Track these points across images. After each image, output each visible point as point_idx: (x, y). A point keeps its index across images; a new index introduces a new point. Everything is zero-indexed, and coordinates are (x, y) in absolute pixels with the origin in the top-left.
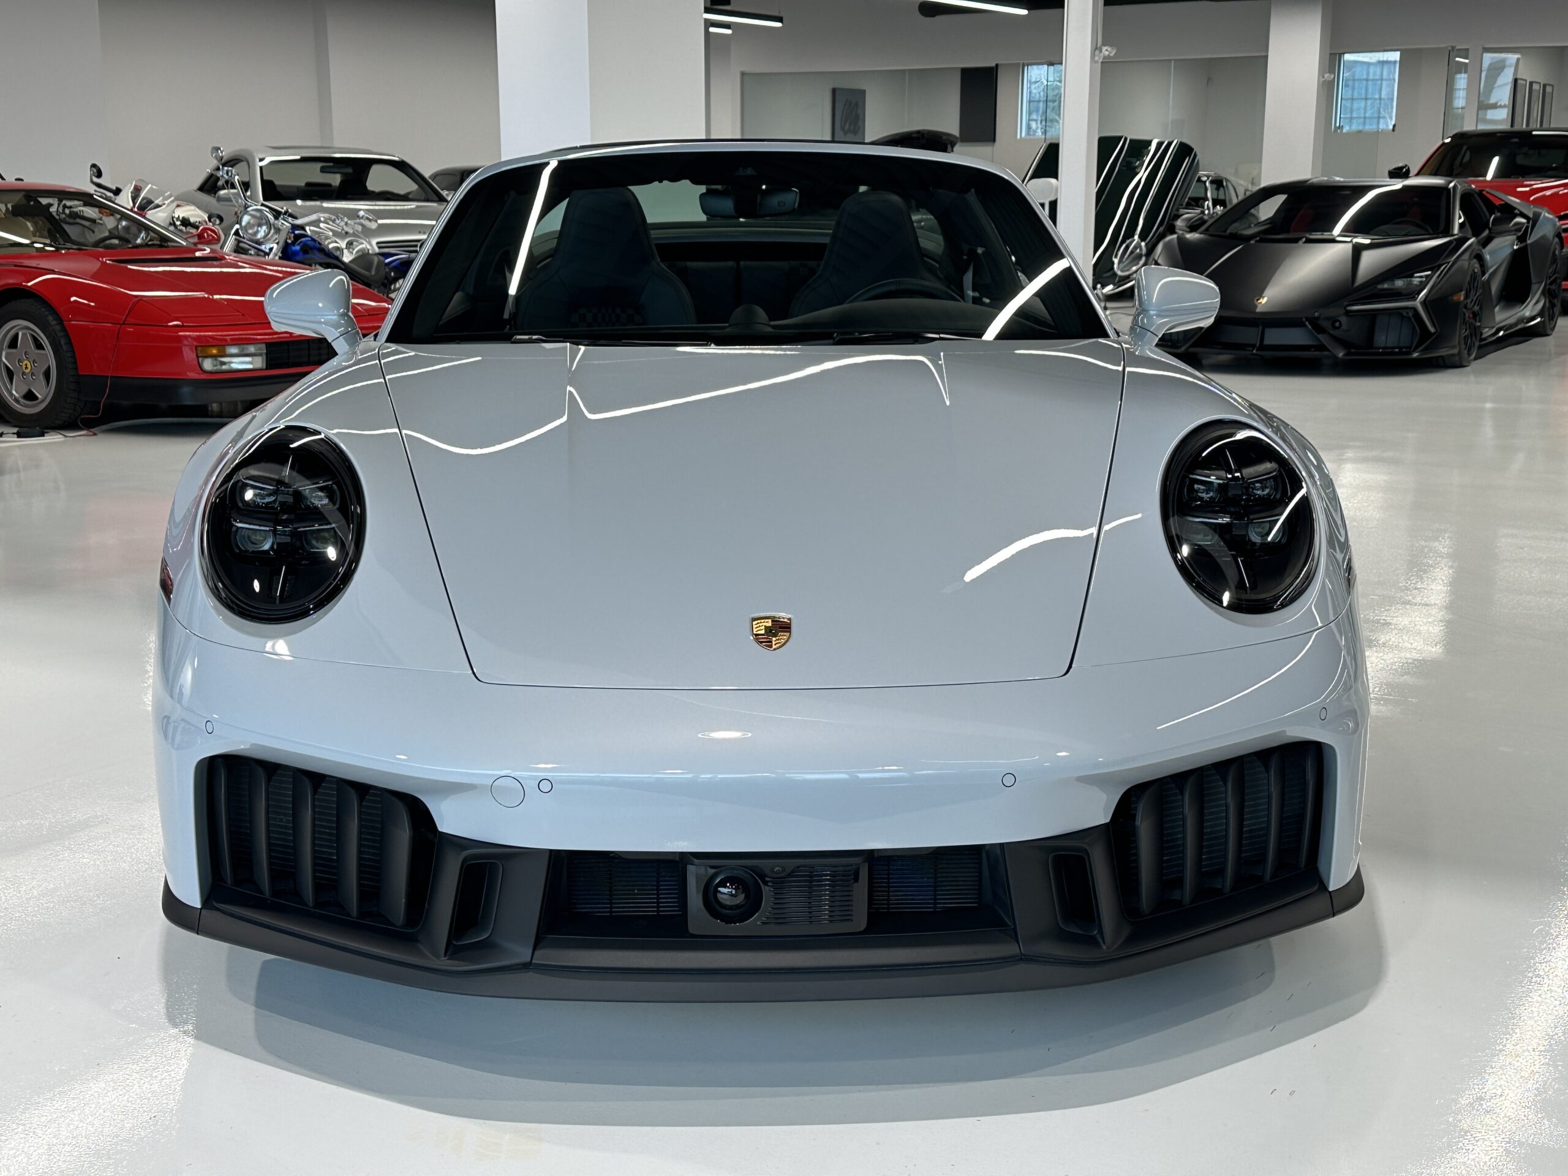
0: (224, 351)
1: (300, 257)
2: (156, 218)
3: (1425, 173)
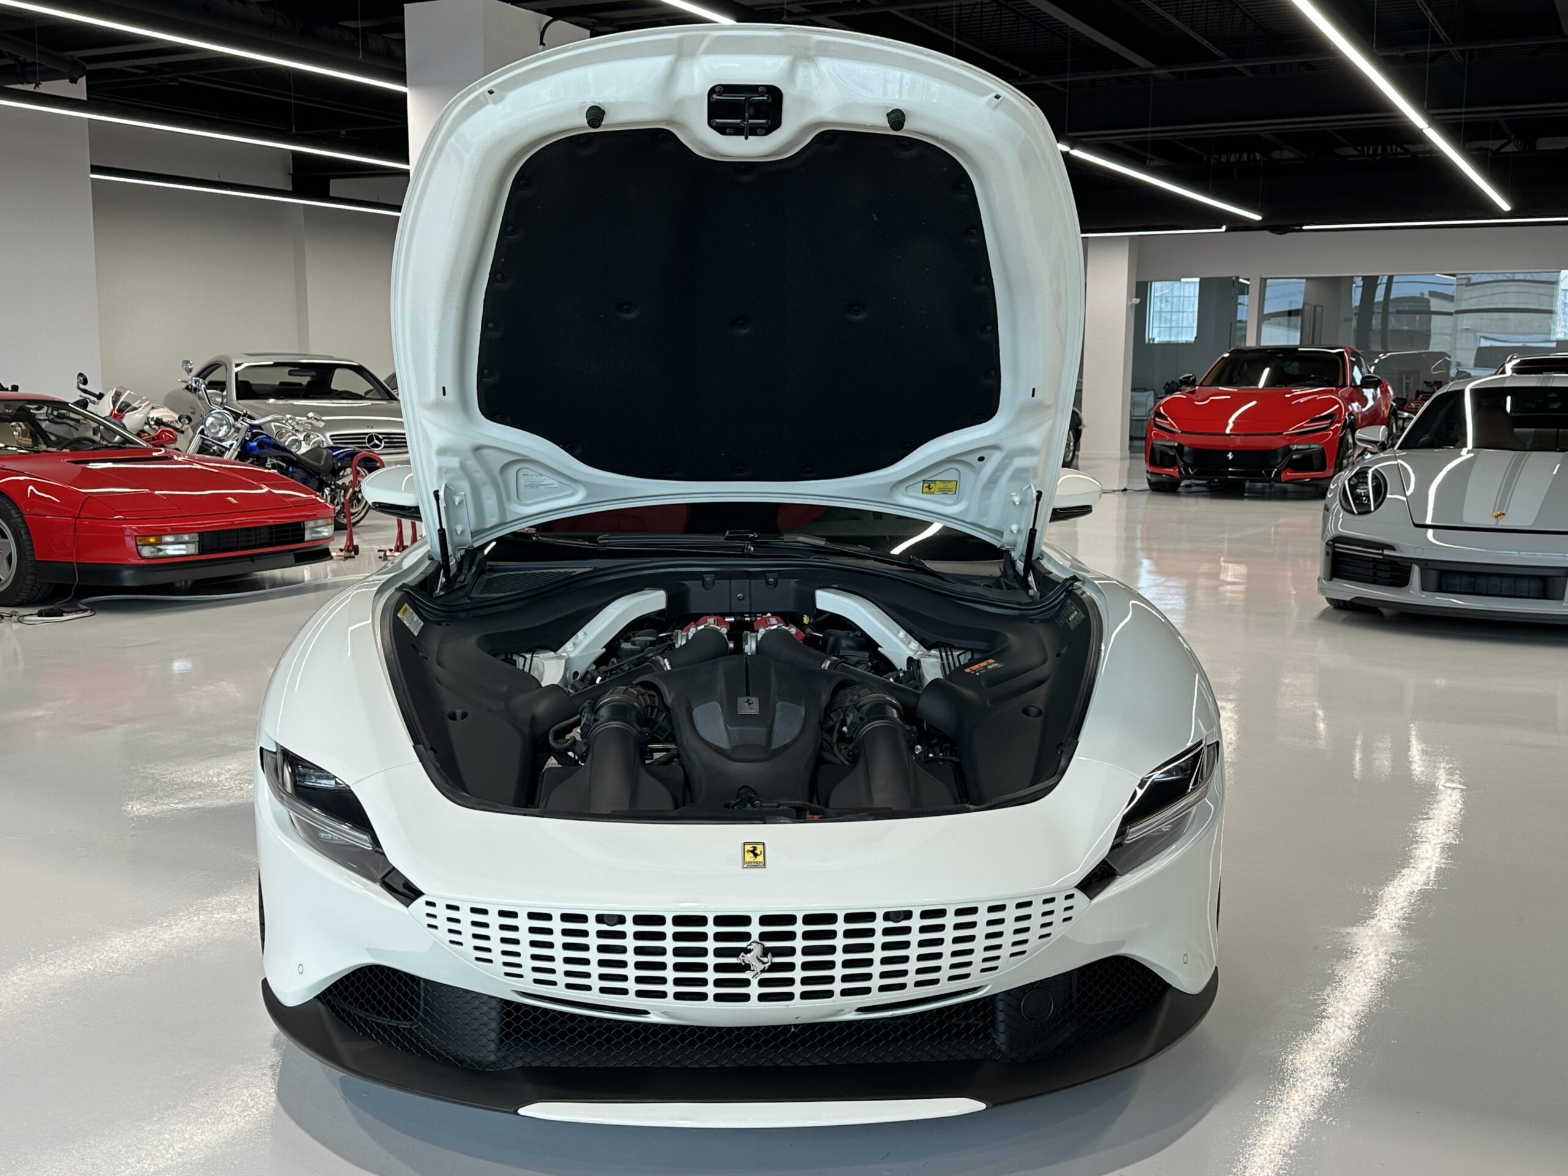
0: (161, 540)
1: (257, 452)
2: (132, 420)
3: (1209, 381)
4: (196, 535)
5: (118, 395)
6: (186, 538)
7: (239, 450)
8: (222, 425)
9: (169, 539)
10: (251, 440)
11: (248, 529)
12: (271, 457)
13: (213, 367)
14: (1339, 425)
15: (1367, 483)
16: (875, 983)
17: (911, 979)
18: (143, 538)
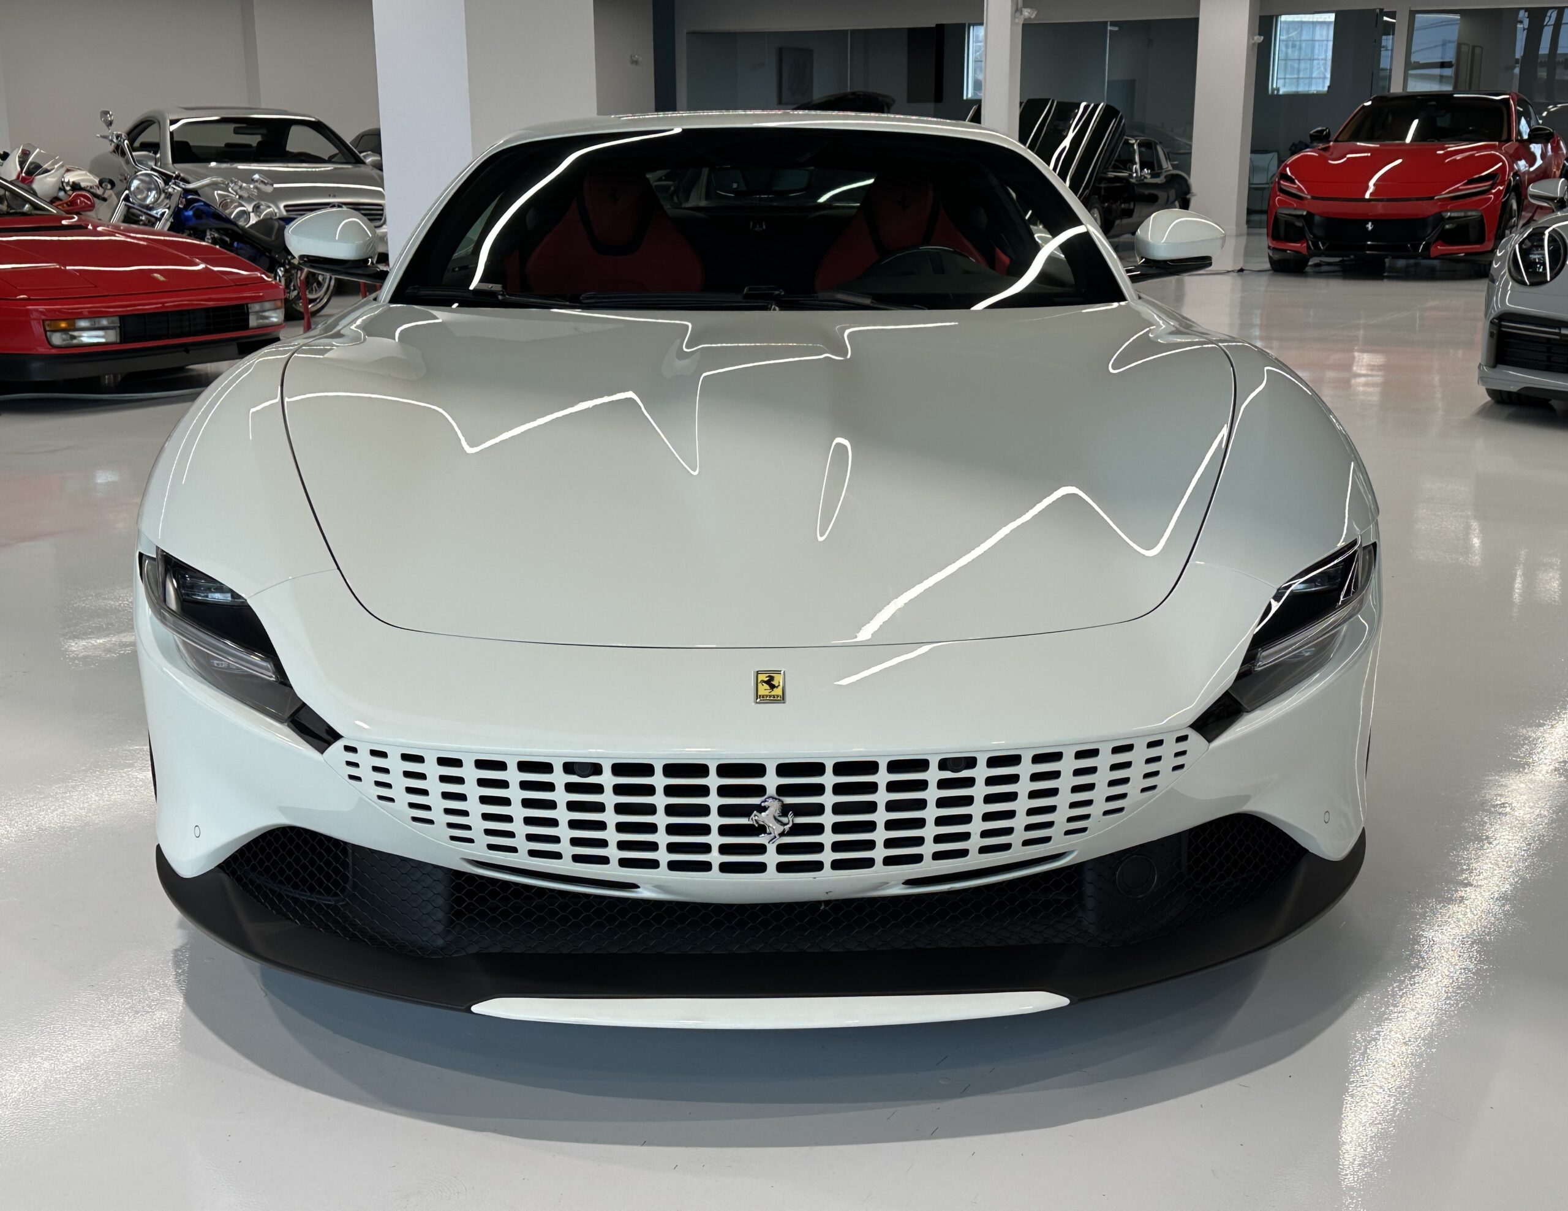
0: (74, 324)
1: (193, 222)
2: (45, 184)
3: (1345, 136)
4: (116, 319)
5: (25, 155)
6: (104, 322)
7: (171, 220)
8: (150, 190)
9: (83, 323)
10: (186, 208)
11: (181, 313)
12: (211, 230)
13: (145, 124)
14: (1501, 188)
15: (1542, 247)
16: (929, 848)
17: (975, 843)
18: (52, 322)
